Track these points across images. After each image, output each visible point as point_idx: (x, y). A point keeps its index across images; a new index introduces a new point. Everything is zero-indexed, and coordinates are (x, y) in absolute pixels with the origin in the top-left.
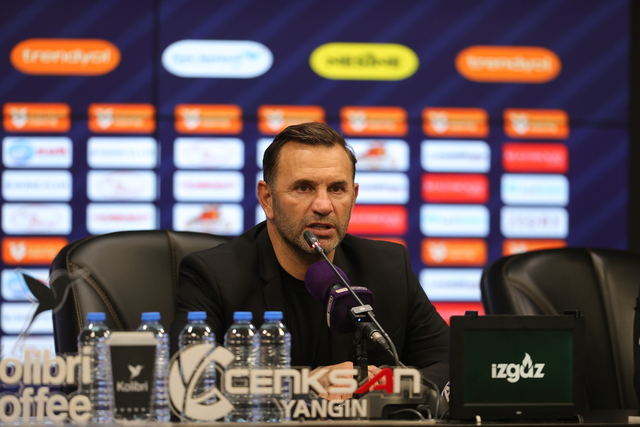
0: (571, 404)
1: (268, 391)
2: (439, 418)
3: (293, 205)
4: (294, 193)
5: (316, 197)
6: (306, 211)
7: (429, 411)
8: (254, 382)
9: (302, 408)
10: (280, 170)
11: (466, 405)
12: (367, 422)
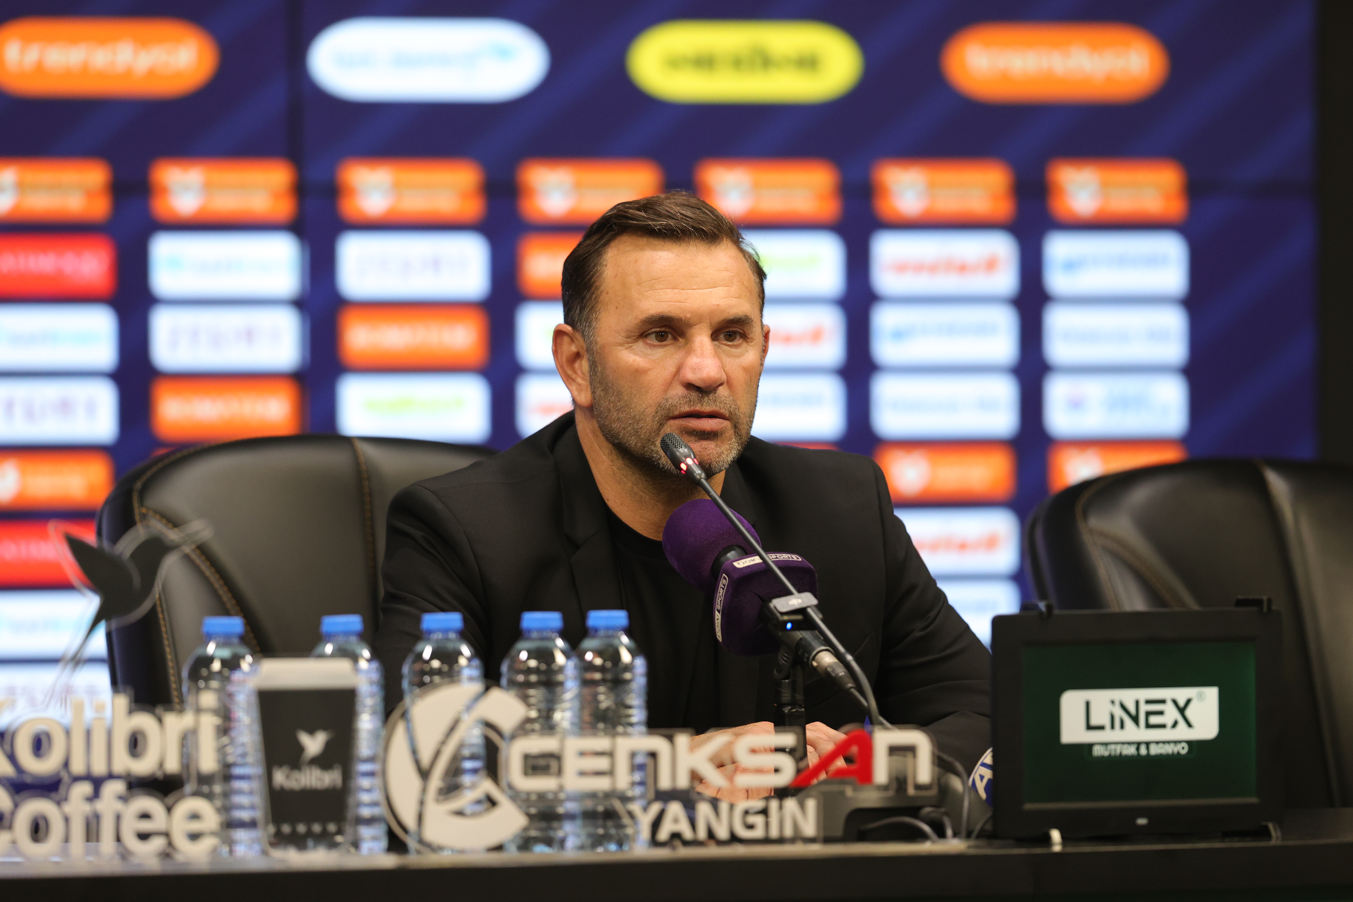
0: (1254, 800)
1: (602, 784)
2: (969, 835)
3: (638, 372)
4: (640, 345)
5: (689, 352)
6: (668, 385)
7: (947, 821)
8: (572, 764)
9: (676, 821)
10: (604, 298)
11: (1029, 806)
12: (817, 849)
